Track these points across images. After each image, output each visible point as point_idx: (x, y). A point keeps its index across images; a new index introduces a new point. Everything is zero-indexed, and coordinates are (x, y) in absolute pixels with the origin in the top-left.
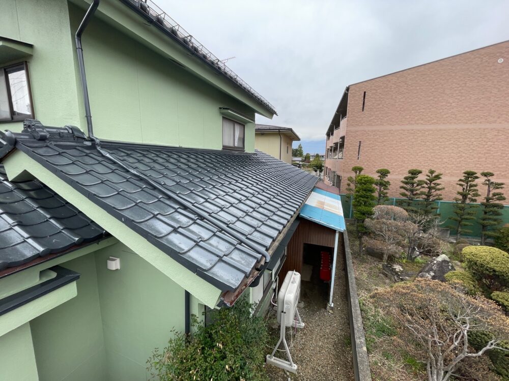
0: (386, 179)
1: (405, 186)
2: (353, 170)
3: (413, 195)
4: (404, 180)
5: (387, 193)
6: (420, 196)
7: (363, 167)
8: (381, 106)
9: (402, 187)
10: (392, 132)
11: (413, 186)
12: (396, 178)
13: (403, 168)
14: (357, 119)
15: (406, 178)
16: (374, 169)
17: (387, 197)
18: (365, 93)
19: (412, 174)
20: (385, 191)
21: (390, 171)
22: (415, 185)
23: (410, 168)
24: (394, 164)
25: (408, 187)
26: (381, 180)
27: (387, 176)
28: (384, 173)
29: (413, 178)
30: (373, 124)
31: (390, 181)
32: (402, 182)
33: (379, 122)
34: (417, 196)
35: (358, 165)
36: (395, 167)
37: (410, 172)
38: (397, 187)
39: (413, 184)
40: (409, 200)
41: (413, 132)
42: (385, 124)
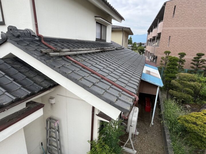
0: (183, 59)
1: (194, 62)
2: (164, 53)
3: (198, 68)
4: (193, 59)
5: (183, 66)
6: (202, 68)
7: (170, 51)
8: (184, 15)
9: (192, 63)
10: (189, 31)
11: (198, 62)
12: (189, 58)
13: (193, 52)
14: (169, 23)
15: (195, 58)
16: (176, 52)
17: (183, 68)
18: (175, 6)
19: (199, 56)
20: (182, 65)
21: (186, 54)
22: (200, 62)
23: (198, 52)
24: (188, 50)
25: (196, 63)
26: (181, 59)
27: (184, 56)
28: (182, 55)
29: (199, 58)
30: (178, 26)
31: (186, 60)
32: (192, 60)
33: (182, 25)
34: (200, 68)
35: (167, 50)
36: (189, 51)
37: (197, 55)
38: (189, 63)
39: (198, 61)
40: (195, 70)
41: (201, 31)
42: (185, 26)
